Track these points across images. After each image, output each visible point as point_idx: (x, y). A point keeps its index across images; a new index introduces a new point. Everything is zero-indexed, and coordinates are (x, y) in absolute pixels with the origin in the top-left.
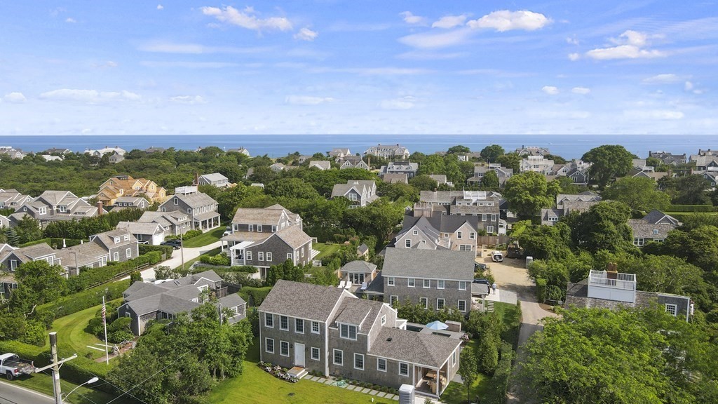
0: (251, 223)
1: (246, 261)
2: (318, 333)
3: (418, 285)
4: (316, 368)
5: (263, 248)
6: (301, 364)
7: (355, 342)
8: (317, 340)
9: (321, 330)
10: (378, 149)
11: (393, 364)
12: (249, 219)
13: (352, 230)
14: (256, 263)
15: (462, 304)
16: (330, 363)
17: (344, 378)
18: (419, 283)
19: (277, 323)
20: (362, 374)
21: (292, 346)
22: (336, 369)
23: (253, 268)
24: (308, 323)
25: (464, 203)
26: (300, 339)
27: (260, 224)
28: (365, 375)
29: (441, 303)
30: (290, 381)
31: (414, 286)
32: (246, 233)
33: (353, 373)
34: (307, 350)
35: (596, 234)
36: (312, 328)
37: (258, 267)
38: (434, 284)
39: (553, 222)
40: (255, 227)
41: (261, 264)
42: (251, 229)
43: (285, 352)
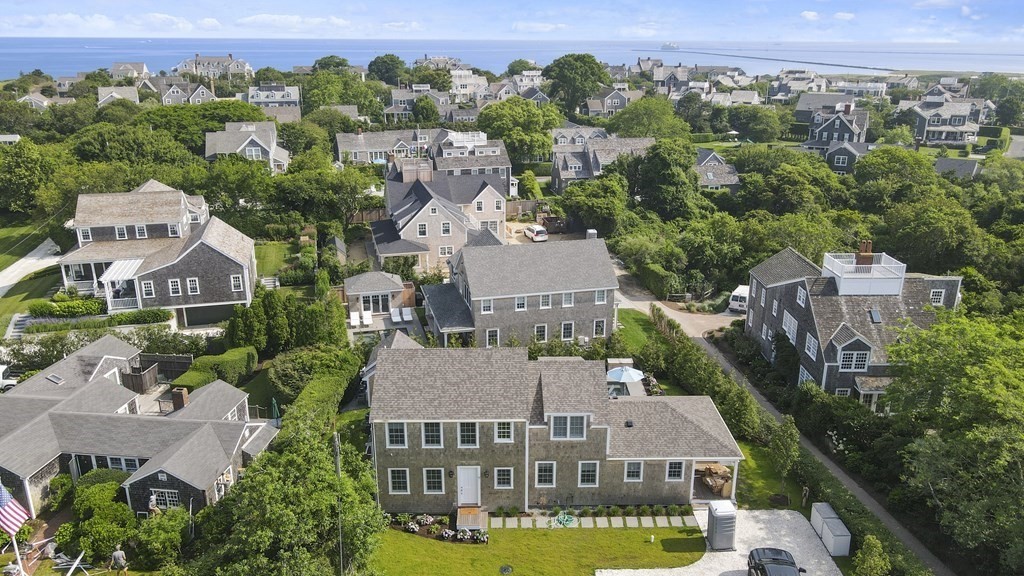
0: (120, 224)
1: (143, 300)
2: (511, 441)
3: (533, 306)
4: (504, 502)
5: (180, 271)
6: (470, 501)
7: (582, 444)
8: (508, 454)
9: (516, 436)
10: (197, 64)
11: (654, 468)
12: (112, 214)
13: (296, 215)
14: (168, 301)
15: (599, 325)
16: (531, 487)
17: (563, 507)
18: (534, 303)
19: (415, 437)
20: (593, 493)
21: (451, 474)
22: (540, 495)
23: (162, 311)
24: (487, 429)
25: (456, 154)
26: (467, 458)
27: (140, 223)
28: (599, 494)
29: (568, 328)
30: (475, 540)
31: (525, 309)
32: (111, 243)
33: (576, 495)
34: (486, 475)
35: (664, 187)
36: (496, 435)
37: (172, 309)
38: (557, 301)
39: (576, 172)
40: (131, 230)
41: (177, 301)
42: (122, 235)
43: (434, 484)
